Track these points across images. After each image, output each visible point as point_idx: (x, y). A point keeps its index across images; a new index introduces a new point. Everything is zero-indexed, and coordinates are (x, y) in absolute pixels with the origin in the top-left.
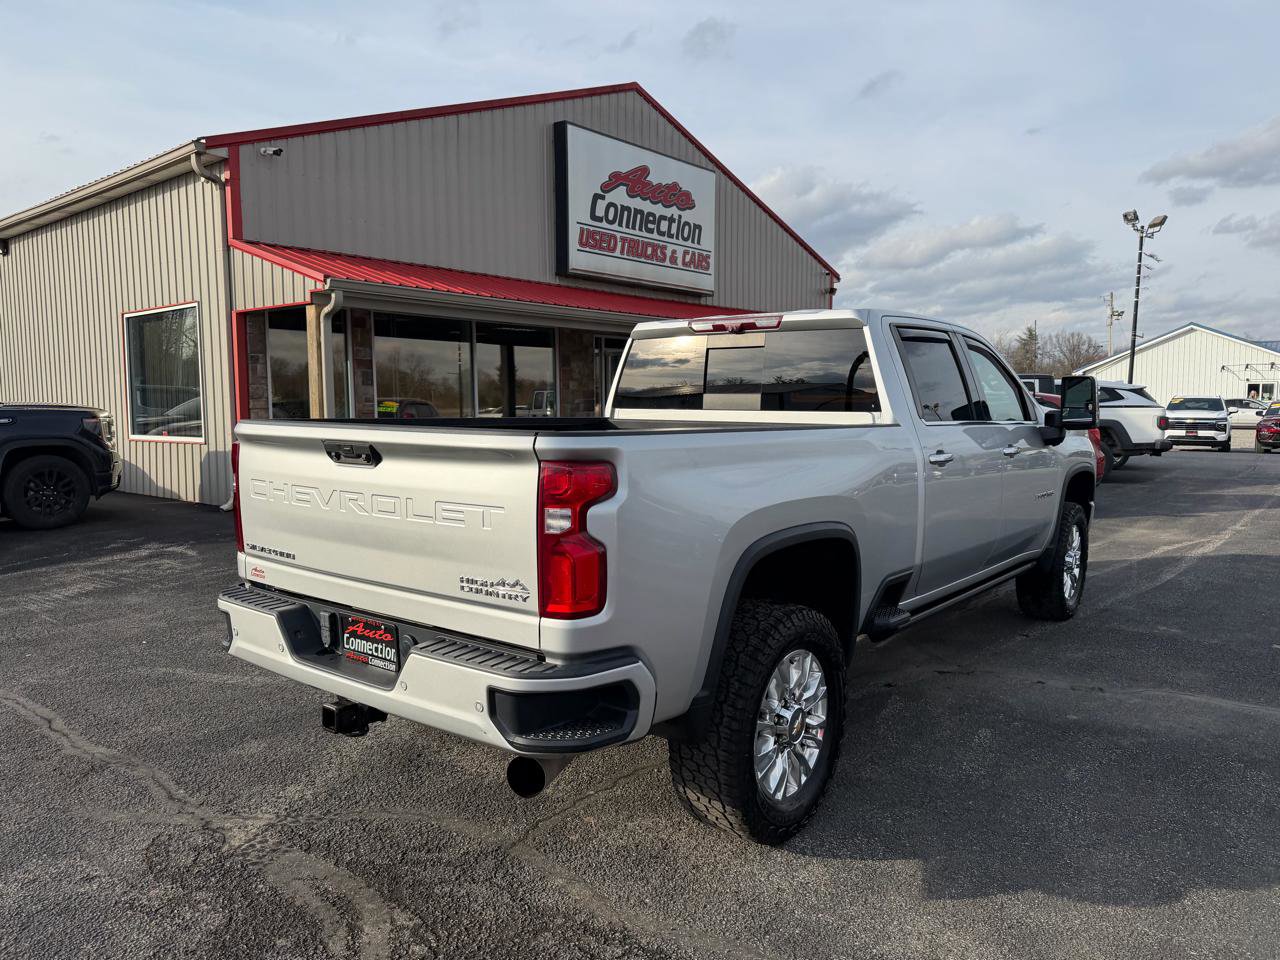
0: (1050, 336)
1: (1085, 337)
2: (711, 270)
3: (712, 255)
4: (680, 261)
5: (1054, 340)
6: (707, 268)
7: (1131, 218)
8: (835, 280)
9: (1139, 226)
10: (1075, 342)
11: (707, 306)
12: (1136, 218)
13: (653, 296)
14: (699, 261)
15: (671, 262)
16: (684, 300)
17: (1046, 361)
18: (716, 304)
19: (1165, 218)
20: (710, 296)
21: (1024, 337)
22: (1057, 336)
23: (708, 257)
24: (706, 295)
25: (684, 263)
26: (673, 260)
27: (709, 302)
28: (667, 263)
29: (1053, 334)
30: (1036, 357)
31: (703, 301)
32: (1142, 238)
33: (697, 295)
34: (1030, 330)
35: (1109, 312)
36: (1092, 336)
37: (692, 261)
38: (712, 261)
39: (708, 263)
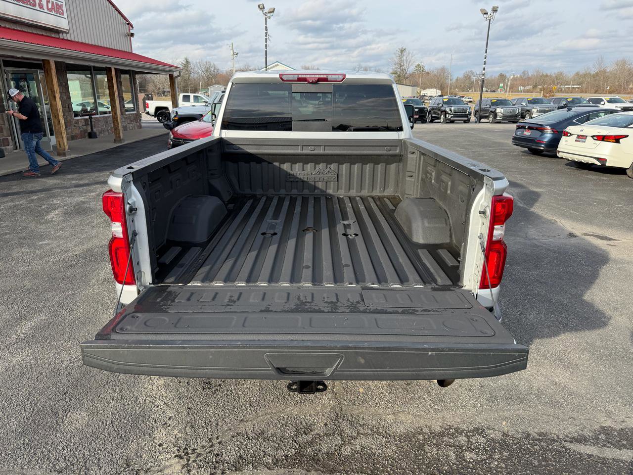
0: (196, 63)
1: (212, 64)
2: (65, 16)
3: (64, 4)
4: (45, 7)
5: (198, 65)
6: (63, 14)
7: (262, 8)
8: (131, 28)
9: (265, 12)
10: (208, 66)
11: (63, 39)
12: (264, 8)
13: (29, 30)
14: (57, 8)
15: (40, 7)
16: (49, 35)
17: (196, 75)
18: (69, 39)
19: (274, 9)
20: (66, 33)
21: (184, 63)
22: (199, 63)
23: (62, 6)
24: (63, 32)
25: (48, 9)
26: (41, 6)
27: (65, 36)
28: (37, 8)
29: (198, 61)
30: (191, 74)
31: (61, 36)
32: (266, 18)
33: (57, 31)
34: (186, 59)
35: (232, 53)
36: (215, 63)
37: (53, 8)
38: (64, 8)
39: (62, 10)
